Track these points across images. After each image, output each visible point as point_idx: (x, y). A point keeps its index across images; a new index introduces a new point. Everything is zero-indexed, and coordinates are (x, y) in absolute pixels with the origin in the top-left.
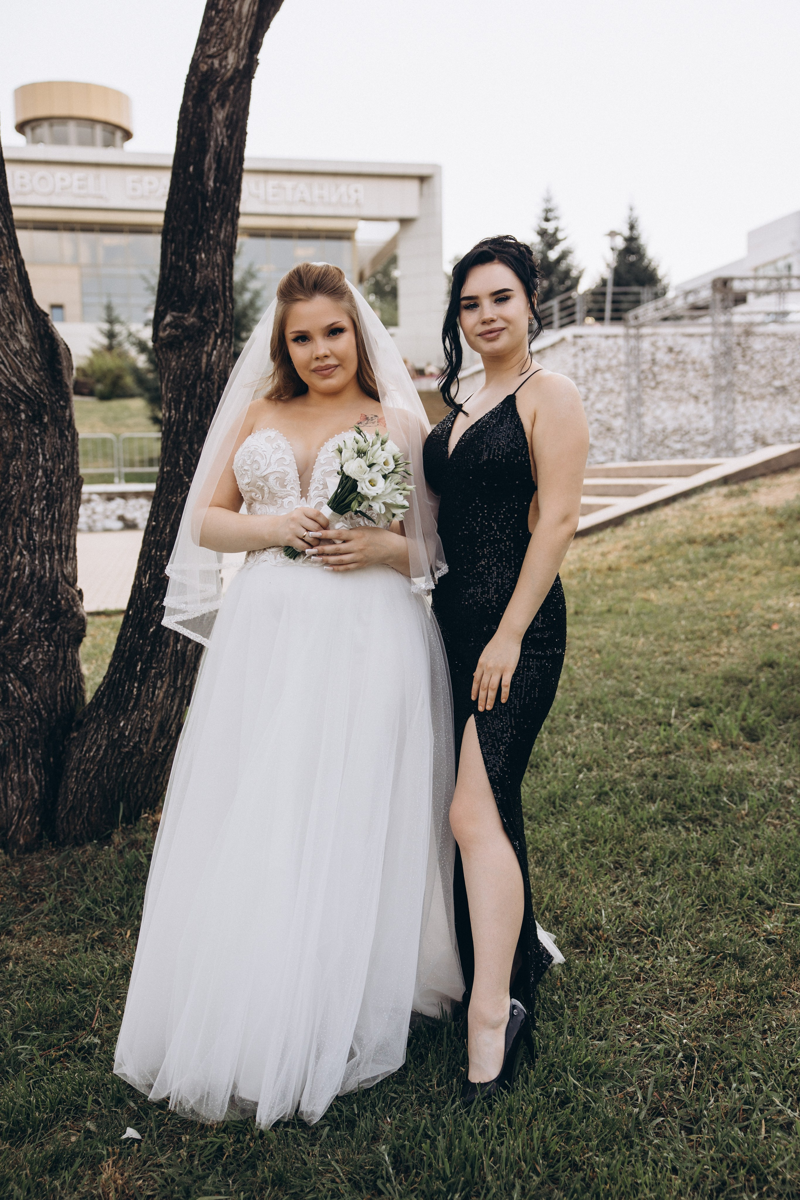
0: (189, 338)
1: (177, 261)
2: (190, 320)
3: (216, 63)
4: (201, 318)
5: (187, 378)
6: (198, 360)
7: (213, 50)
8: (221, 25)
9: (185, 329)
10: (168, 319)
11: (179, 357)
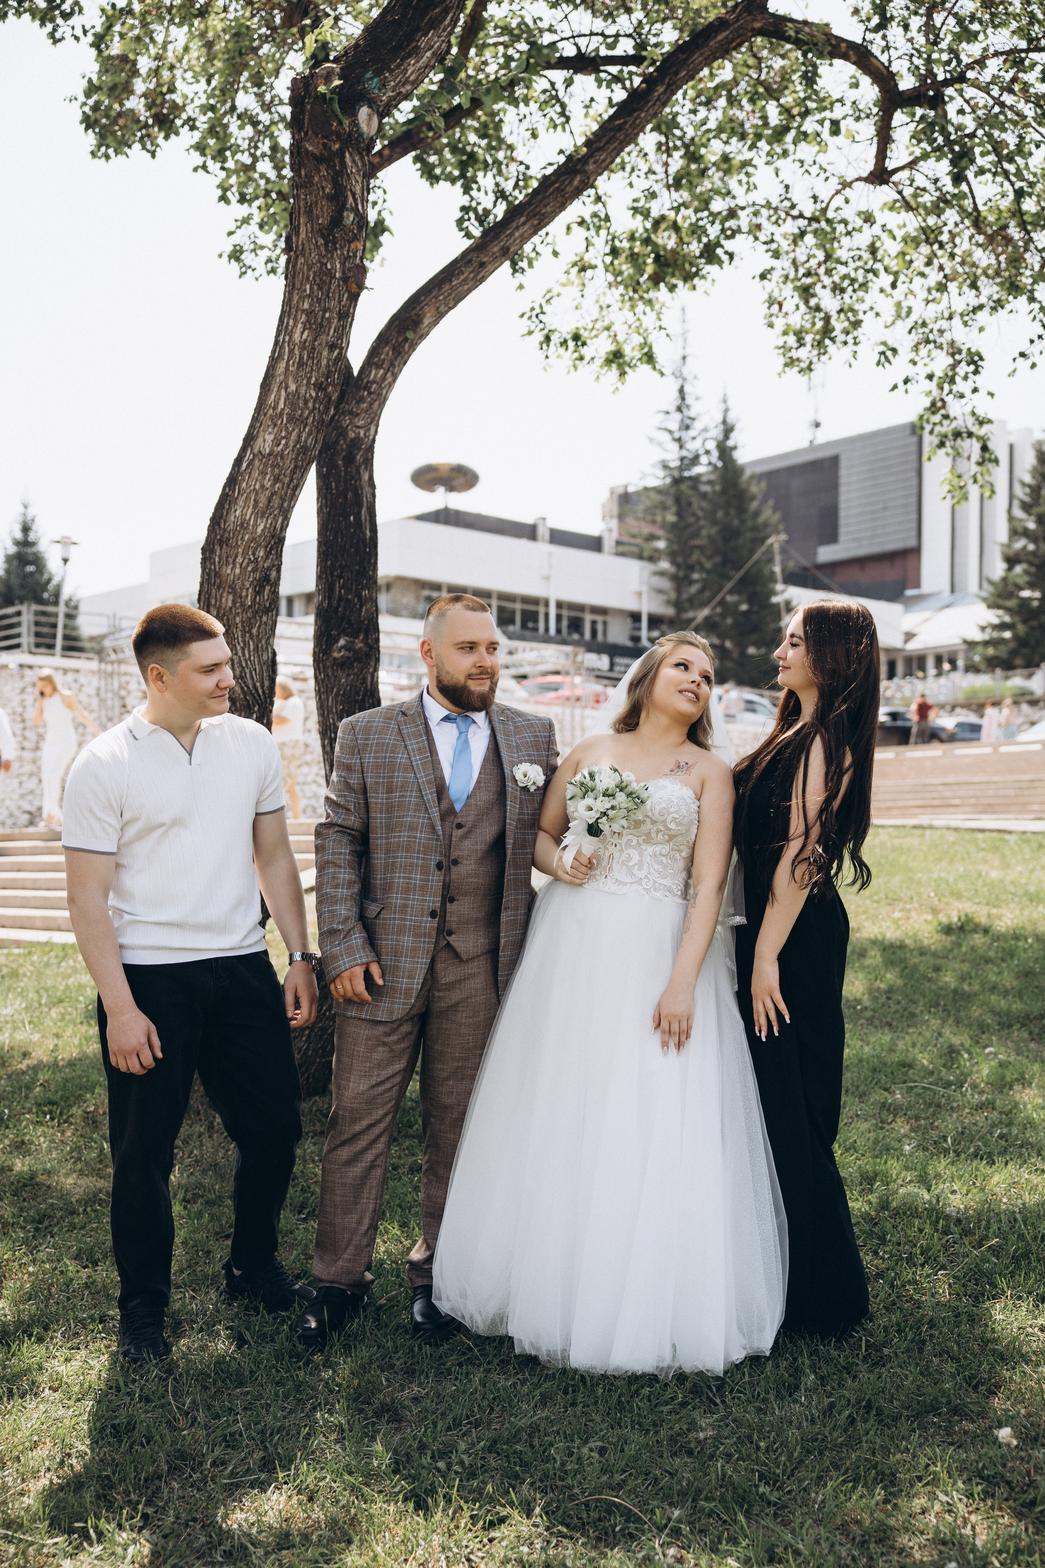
0: (359, 660)
1: (346, 594)
2: (360, 645)
3: (362, 432)
4: (367, 644)
5: (358, 693)
6: (364, 680)
7: (361, 423)
8: (371, 404)
9: (356, 652)
10: (342, 642)
11: (348, 675)
